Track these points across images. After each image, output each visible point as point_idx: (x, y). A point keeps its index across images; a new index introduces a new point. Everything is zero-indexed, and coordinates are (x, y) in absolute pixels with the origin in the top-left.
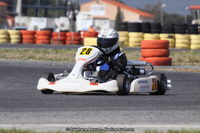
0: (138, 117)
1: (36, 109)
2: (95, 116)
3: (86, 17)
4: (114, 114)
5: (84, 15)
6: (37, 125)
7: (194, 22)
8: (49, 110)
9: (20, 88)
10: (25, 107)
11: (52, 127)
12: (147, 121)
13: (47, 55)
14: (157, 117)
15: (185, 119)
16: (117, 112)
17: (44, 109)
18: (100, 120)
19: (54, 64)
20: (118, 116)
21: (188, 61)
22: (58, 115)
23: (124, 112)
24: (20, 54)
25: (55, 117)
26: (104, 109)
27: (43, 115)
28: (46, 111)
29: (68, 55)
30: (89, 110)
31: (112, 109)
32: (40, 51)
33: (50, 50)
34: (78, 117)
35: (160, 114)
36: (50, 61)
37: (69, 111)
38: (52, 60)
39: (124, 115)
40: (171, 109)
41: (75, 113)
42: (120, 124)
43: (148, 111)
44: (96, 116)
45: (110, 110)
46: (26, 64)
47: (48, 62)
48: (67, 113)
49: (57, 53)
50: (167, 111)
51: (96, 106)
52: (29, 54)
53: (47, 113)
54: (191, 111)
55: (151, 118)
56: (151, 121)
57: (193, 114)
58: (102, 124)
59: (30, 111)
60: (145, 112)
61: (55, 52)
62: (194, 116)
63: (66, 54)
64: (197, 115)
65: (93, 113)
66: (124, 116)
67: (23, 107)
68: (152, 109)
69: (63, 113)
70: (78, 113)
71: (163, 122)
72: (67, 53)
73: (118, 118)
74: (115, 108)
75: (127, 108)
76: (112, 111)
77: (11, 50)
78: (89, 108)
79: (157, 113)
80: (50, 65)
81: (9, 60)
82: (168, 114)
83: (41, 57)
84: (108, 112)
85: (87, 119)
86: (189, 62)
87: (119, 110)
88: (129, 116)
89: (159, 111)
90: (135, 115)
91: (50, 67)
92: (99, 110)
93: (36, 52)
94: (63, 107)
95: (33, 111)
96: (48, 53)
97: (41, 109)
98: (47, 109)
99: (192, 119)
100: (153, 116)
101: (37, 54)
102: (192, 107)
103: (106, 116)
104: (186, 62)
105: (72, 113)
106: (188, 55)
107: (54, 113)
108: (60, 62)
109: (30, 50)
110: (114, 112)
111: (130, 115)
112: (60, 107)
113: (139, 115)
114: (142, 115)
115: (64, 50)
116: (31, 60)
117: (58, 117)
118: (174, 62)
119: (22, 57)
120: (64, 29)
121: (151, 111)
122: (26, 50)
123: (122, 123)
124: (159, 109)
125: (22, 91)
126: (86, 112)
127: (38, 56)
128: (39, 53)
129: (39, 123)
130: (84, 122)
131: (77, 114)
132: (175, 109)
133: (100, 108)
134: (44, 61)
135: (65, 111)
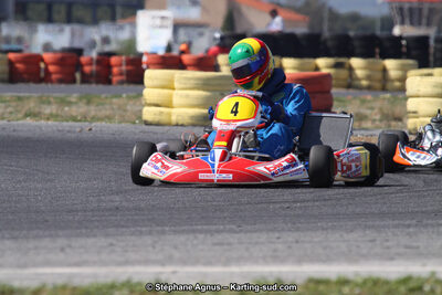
0: (247, 249)
1: (25, 232)
2: (150, 249)
3: (158, 22)
4: (195, 242)
5: (153, 17)
6: (19, 271)
7: (397, 31)
8: (51, 236)
11: (52, 274)
12: (264, 258)
13: (66, 109)
14: (290, 247)
15: (350, 251)
16: (201, 236)
17: (41, 233)
18: (160, 257)
19: (78, 130)
20: (200, 247)
21: (378, 117)
22: (70, 246)
23: (219, 237)
24: (6, 107)
25: (62, 250)
26: (175, 232)
27: (36, 248)
28: (45, 237)
29: (113, 109)
30: (141, 233)
31: (194, 231)
32: (52, 100)
33: (74, 98)
34: (113, 251)
35: (297, 242)
36: (71, 123)
37: (95, 236)
38: (74, 119)
39: (216, 244)
40: (323, 229)
41: (110, 240)
42: (204, 264)
43: (271, 234)
44: (154, 247)
45: (188, 232)
46: (14, 131)
47: (65, 123)
48: (90, 241)
49: (89, 103)
50: (313, 234)
51: (158, 225)
52: (26, 108)
53: (46, 242)
54: (367, 232)
55: (275, 251)
56: (276, 258)
57: (371, 241)
58: (163, 265)
59: (8, 239)
60: (263, 237)
61: (85, 101)
62: (370, 244)
63: (107, 107)
64: (378, 242)
65: (148, 240)
66: (217, 247)
68: (283, 230)
69: (82, 241)
70: (114, 242)
71: (299, 261)
72: (111, 103)
73: (202, 250)
74: (199, 227)
75: (228, 227)
76: (191, 236)
78: (144, 229)
79: (290, 239)
80: (69, 132)
82: (316, 240)
83: (54, 112)
84: (182, 238)
85: (132, 256)
86: (381, 120)
87: (207, 232)
88: (226, 247)
89: (295, 235)
90: (241, 243)
91: (69, 134)
92: (163, 232)
93: (43, 103)
94: (86, 228)
95: (15, 238)
96: (70, 104)
97: (35, 232)
98: (47, 233)
99: (364, 251)
100: (280, 246)
101: (44, 106)
102: (371, 223)
103: (176, 247)
104: (374, 121)
105: (102, 241)
106: (377, 104)
107: (61, 242)
108: (94, 124)
109: (28, 98)
110: (196, 237)
111: (229, 244)
112: (77, 228)
113: (250, 243)
114: (257, 243)
115: (103, 96)
116: (29, 121)
117: (68, 250)
119: (11, 113)
120: (107, 49)
121: (277, 235)
122: (20, 99)
123: (208, 263)
124: (298, 230)
126: (133, 238)
127: (47, 110)
128: (49, 103)
129: (25, 266)
130: (127, 263)
131: (111, 245)
132: (333, 228)
133: (167, 229)
134: (57, 123)
135: (88, 237)
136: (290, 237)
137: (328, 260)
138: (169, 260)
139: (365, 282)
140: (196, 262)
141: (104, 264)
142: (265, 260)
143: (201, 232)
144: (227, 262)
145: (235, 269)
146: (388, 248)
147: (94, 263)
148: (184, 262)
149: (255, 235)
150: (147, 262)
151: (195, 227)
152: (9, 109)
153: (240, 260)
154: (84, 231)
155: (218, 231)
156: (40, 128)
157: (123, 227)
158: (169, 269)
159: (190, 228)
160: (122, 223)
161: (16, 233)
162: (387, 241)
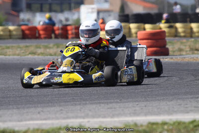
0: (123, 110)
1: (23, 106)
2: (79, 111)
3: (90, 10)
4: (99, 108)
6: (18, 123)
8: (35, 107)
9: (13, 85)
10: (12, 105)
12: (130, 114)
13: (48, 50)
14: (142, 109)
15: (169, 109)
16: (103, 105)
18: (83, 115)
20: (102, 110)
21: (188, 49)
22: (42, 111)
25: (39, 113)
26: (91, 103)
27: (27, 112)
30: (76, 105)
31: (100, 103)
32: (41, 46)
33: (51, 45)
34: (62, 113)
35: (145, 106)
36: (49, 57)
37: (55, 106)
39: (109, 108)
40: (159, 100)
41: (61, 108)
42: (103, 117)
43: (134, 103)
44: (80, 111)
45: (97, 103)
48: (52, 109)
49: (58, 47)
50: (154, 102)
51: (84, 101)
52: (30, 50)
53: (32, 110)
54: (179, 101)
55: (135, 110)
56: (135, 114)
58: (84, 118)
59: (15, 109)
60: (131, 104)
61: (56, 46)
62: (179, 106)
64: (182, 105)
65: (78, 107)
66: (108, 110)
67: (10, 105)
68: (140, 101)
69: (48, 109)
71: (146, 115)
74: (103, 101)
75: (115, 100)
76: (98, 105)
77: (12, 46)
78: (77, 103)
81: (7, 57)
82: (154, 105)
83: (42, 52)
84: (94, 106)
85: (70, 115)
86: (190, 51)
88: (113, 109)
89: (145, 103)
90: (120, 108)
92: (86, 104)
94: (52, 103)
95: (18, 108)
96: (50, 48)
97: (28, 105)
98: (33, 106)
99: (176, 110)
100: (137, 108)
101: (38, 49)
102: (180, 97)
103: (90, 110)
104: (187, 51)
105: (58, 108)
106: (188, 44)
107: (39, 109)
109: (31, 46)
110: (100, 106)
111: (115, 108)
112: (48, 103)
114: (127, 107)
115: (64, 44)
116: (30, 56)
117: (42, 113)
118: (174, 52)
119: (23, 53)
121: (137, 103)
122: (27, 46)
123: (105, 117)
124: (147, 101)
125: (14, 88)
126: (72, 107)
127: (39, 51)
128: (40, 48)
129: (21, 121)
131: (61, 110)
132: (163, 100)
133: (88, 102)
134: (43, 57)
135: (52, 107)
136: (143, 104)
137: (159, 114)
138: (87, 116)
139: (174, 123)
140: (99, 116)
141: (57, 118)
142: (130, 115)
143: (103, 103)
144: (113, 116)
145: (116, 119)
146: (187, 108)
147: (53, 119)
148: (93, 117)
149: (127, 104)
150: (76, 117)
151: (101, 101)
152: (22, 51)
153: (119, 115)
154: (50, 104)
155: (111, 103)
156: (35, 59)
157: (68, 102)
158: (86, 120)
159: (99, 101)
160: (68, 100)
161: (19, 106)
162: (187, 104)
